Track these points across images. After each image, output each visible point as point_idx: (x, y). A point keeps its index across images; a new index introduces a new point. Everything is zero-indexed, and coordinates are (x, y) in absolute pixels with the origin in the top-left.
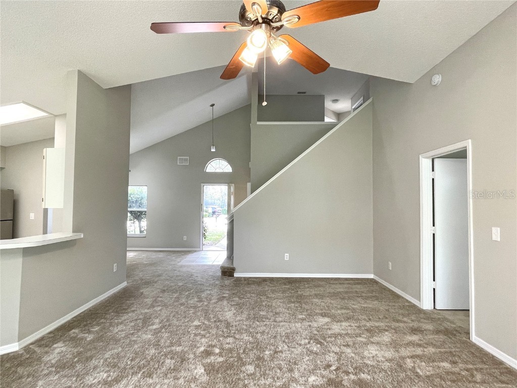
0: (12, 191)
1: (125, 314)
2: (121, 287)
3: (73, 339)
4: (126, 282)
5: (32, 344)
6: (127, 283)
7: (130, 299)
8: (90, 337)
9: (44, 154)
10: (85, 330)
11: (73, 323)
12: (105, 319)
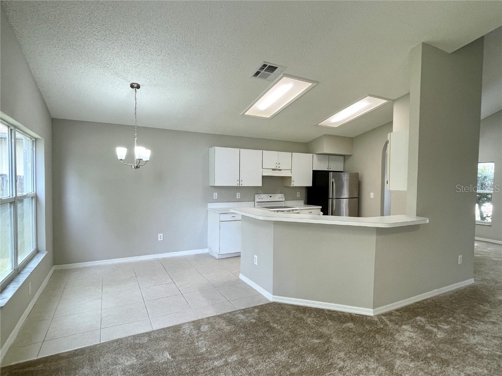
0: (358, 174)
1: (481, 323)
2: (468, 284)
3: (421, 328)
4: (473, 279)
5: (383, 315)
6: (475, 280)
7: (485, 304)
8: (440, 335)
9: (389, 139)
10: (432, 323)
11: (417, 308)
12: (454, 318)
